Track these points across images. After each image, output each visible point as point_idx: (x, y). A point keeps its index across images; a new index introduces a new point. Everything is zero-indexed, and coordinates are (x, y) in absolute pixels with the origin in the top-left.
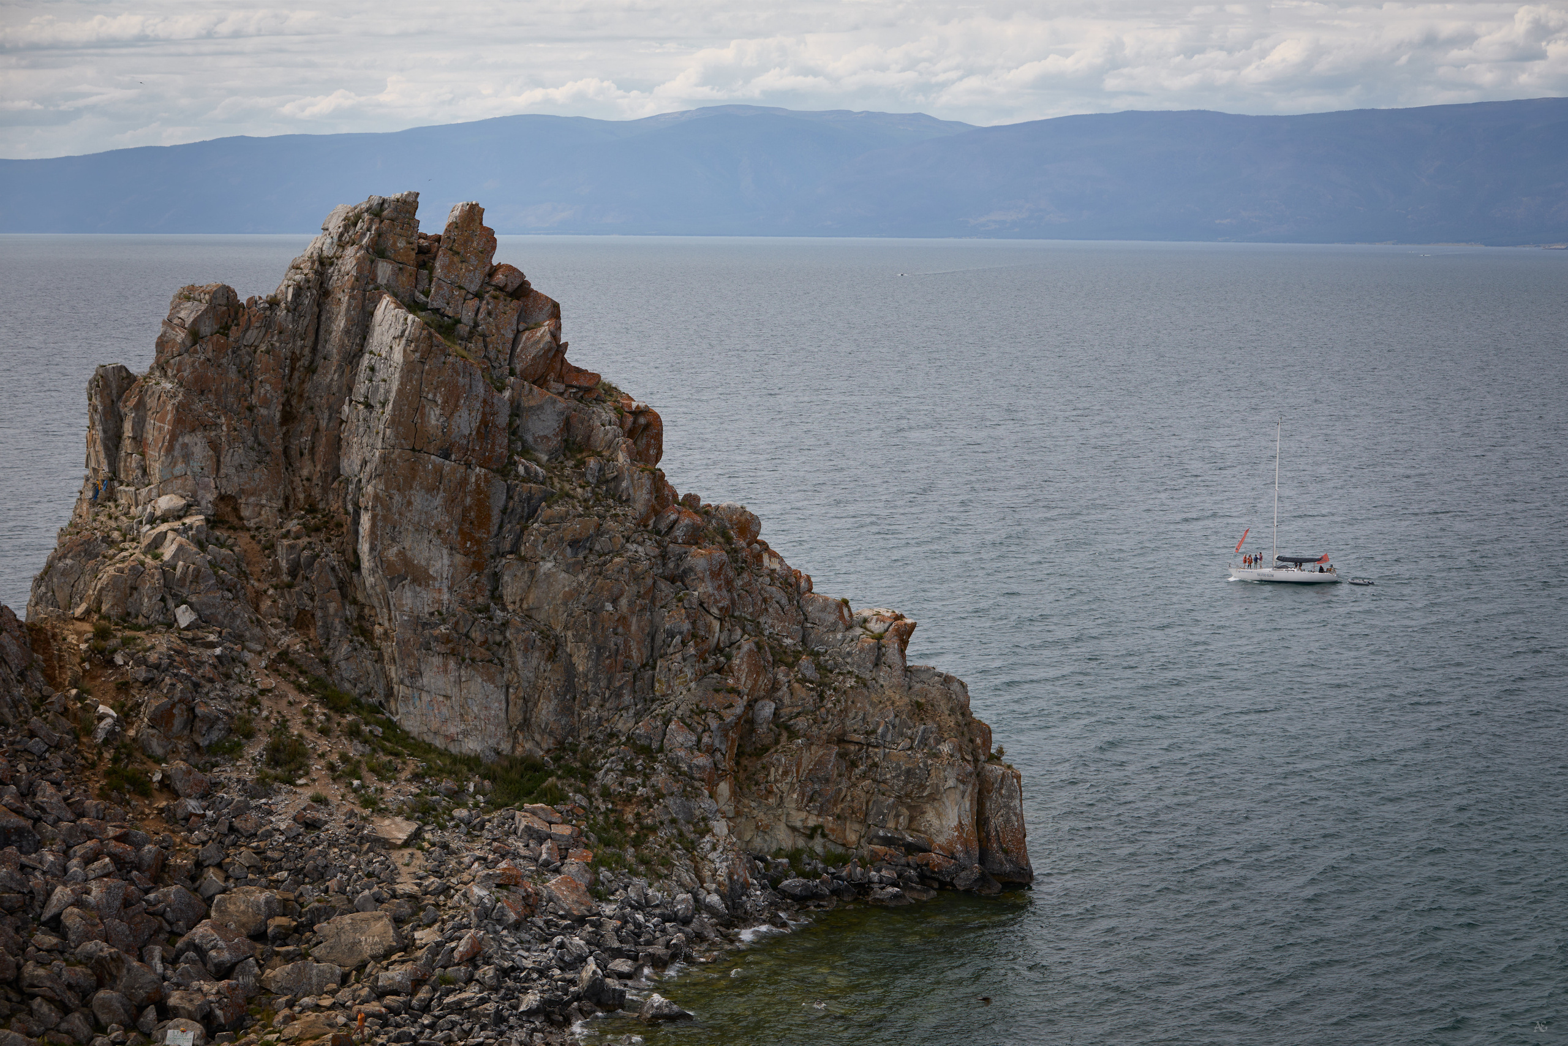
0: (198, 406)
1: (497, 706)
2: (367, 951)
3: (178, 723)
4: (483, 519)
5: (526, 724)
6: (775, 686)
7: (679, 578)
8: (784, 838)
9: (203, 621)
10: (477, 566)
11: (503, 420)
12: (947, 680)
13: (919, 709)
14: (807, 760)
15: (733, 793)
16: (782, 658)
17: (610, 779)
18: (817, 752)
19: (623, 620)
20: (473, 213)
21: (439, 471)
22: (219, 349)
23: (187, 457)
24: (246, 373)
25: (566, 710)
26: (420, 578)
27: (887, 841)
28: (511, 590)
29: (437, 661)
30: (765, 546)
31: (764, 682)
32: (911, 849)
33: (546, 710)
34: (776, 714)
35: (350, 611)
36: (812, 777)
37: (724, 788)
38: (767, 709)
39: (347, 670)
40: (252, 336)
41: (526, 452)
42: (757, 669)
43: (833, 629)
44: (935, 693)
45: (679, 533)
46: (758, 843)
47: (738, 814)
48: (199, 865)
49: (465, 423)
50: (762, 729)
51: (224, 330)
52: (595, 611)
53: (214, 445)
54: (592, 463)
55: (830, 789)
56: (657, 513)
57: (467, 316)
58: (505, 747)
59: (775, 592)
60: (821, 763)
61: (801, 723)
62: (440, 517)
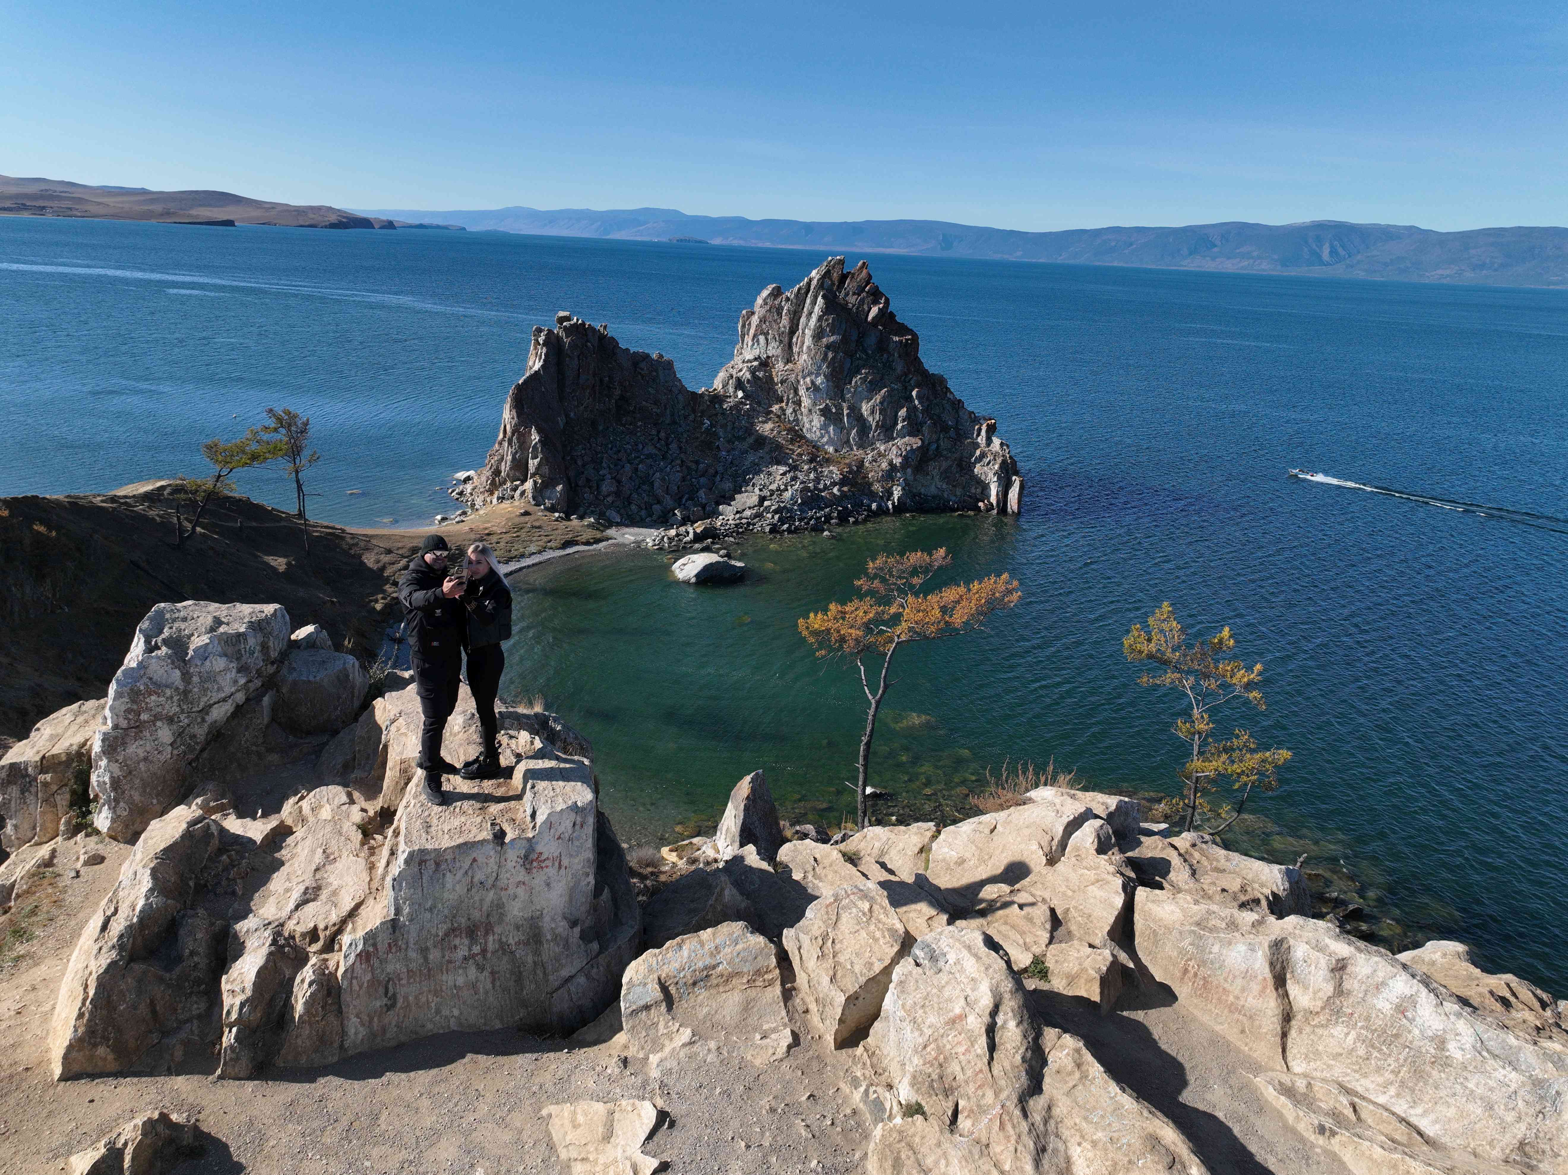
0: (763, 325)
1: (838, 434)
2: (748, 505)
3: (729, 428)
4: (841, 371)
6: (939, 439)
7: (910, 398)
8: (933, 490)
9: (746, 397)
10: (837, 387)
11: (854, 339)
14: (945, 465)
15: (913, 472)
16: (945, 429)
18: (949, 463)
21: (825, 354)
22: (772, 307)
23: (758, 342)
24: (780, 316)
25: (860, 438)
27: (970, 497)
28: (848, 396)
29: (818, 417)
30: (948, 389)
31: (935, 437)
34: (938, 448)
35: (797, 398)
36: (946, 471)
37: (909, 471)
38: (934, 446)
40: (783, 303)
41: (865, 351)
45: (912, 382)
46: (923, 491)
47: (915, 480)
48: (717, 472)
50: (931, 452)
51: (775, 301)
53: (767, 340)
56: (906, 374)
57: (853, 301)
59: (948, 407)
60: (951, 466)
61: (945, 453)
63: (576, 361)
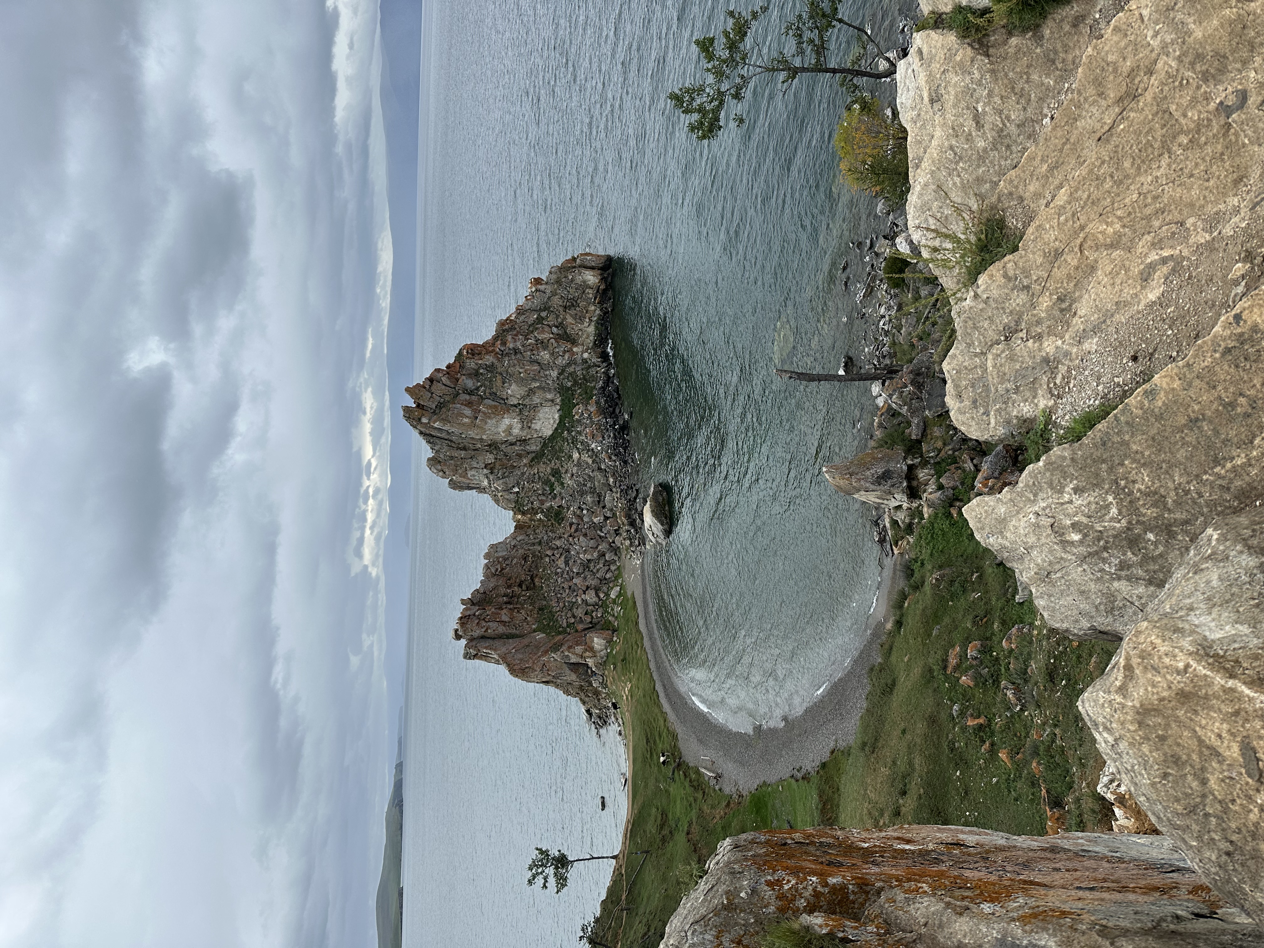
0: (460, 471)
1: (547, 409)
3: (544, 498)
4: (496, 407)
5: (552, 401)
6: (548, 325)
7: (515, 351)
8: (591, 329)
9: (518, 484)
10: (508, 411)
11: (467, 397)
12: (551, 273)
13: (558, 282)
14: (570, 320)
16: (540, 320)
17: (569, 384)
18: (568, 316)
19: (526, 371)
20: (408, 390)
21: (481, 420)
22: (445, 465)
23: (474, 476)
24: (452, 458)
25: (549, 390)
26: (510, 427)
27: (595, 299)
28: (515, 402)
29: (533, 425)
30: (508, 319)
32: (598, 291)
33: (549, 396)
35: (518, 443)
37: (575, 349)
38: (555, 330)
39: (534, 448)
40: (442, 456)
41: (477, 389)
42: (543, 332)
43: (533, 302)
44: (554, 277)
46: (592, 338)
47: (583, 345)
49: (468, 412)
51: (439, 462)
52: (522, 379)
53: (471, 469)
54: (481, 371)
55: (579, 314)
56: (497, 353)
57: (438, 398)
58: (558, 407)
59: (522, 318)
60: (571, 315)
61: (559, 320)
62: (494, 421)
63: (490, 624)
